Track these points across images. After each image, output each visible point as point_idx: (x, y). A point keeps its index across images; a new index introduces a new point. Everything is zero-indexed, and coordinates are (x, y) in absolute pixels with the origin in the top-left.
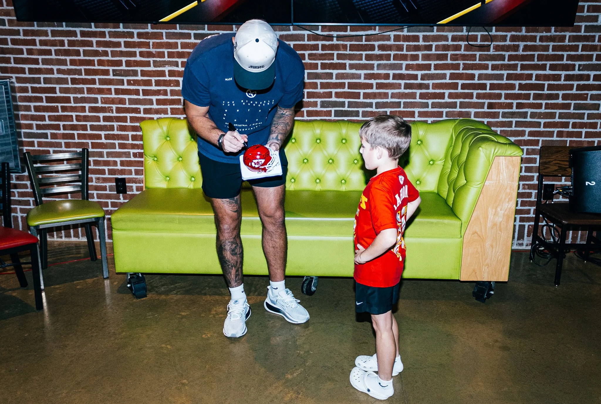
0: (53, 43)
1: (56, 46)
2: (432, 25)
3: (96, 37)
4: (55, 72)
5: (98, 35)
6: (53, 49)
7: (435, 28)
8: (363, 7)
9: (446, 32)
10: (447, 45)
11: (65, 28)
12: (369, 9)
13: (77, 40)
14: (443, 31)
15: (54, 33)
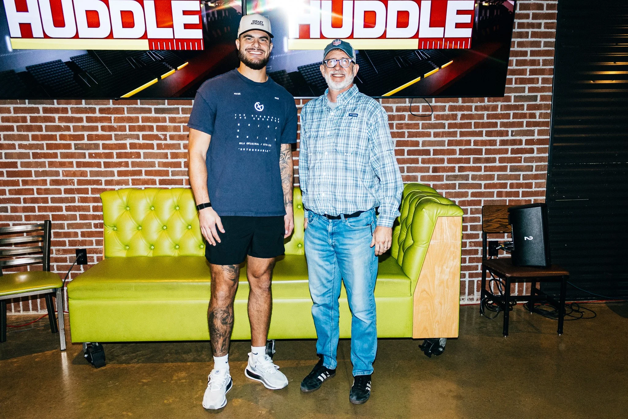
0: (16, 120)
1: (18, 122)
2: (377, 97)
3: (58, 113)
4: (17, 147)
5: (60, 112)
6: (15, 125)
7: (381, 100)
8: (314, 82)
9: (390, 103)
10: (393, 115)
11: (27, 105)
12: (319, 83)
13: (39, 117)
14: (388, 103)
15: (16, 110)
